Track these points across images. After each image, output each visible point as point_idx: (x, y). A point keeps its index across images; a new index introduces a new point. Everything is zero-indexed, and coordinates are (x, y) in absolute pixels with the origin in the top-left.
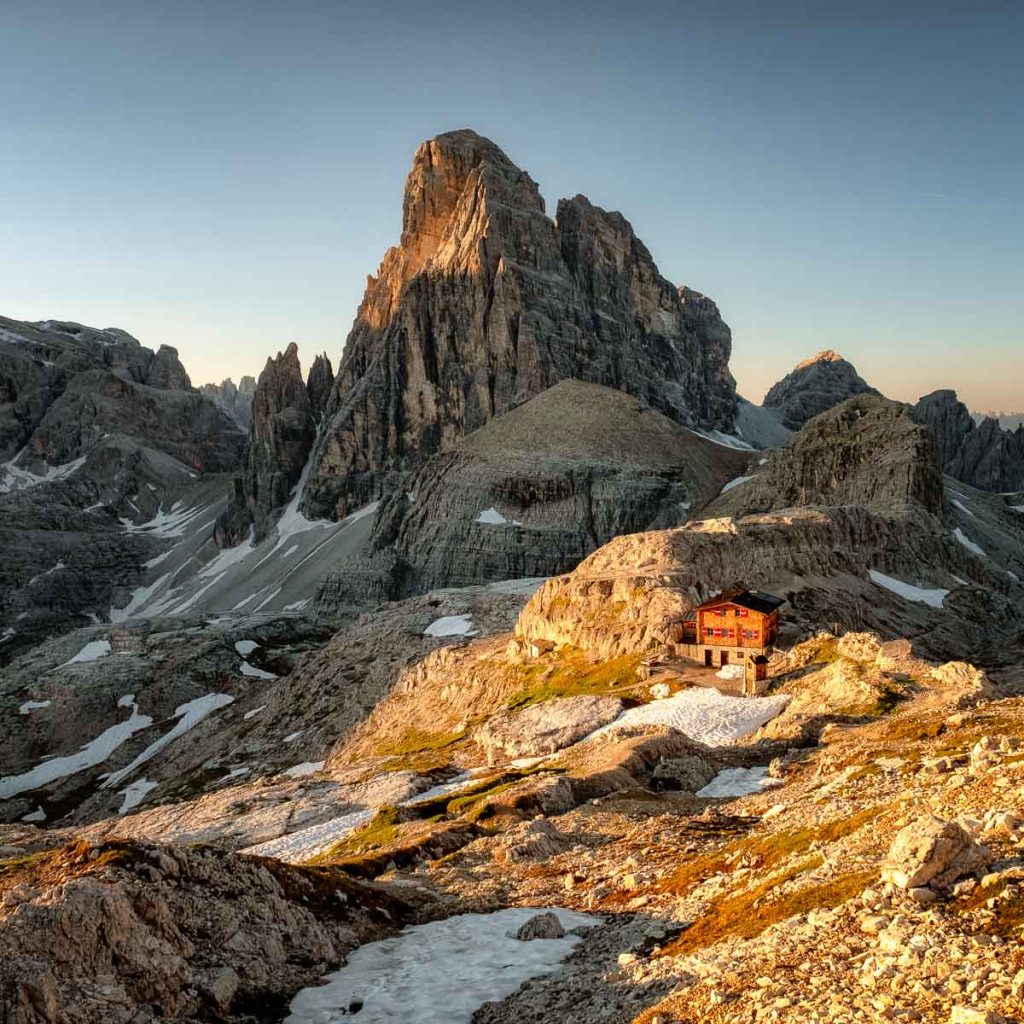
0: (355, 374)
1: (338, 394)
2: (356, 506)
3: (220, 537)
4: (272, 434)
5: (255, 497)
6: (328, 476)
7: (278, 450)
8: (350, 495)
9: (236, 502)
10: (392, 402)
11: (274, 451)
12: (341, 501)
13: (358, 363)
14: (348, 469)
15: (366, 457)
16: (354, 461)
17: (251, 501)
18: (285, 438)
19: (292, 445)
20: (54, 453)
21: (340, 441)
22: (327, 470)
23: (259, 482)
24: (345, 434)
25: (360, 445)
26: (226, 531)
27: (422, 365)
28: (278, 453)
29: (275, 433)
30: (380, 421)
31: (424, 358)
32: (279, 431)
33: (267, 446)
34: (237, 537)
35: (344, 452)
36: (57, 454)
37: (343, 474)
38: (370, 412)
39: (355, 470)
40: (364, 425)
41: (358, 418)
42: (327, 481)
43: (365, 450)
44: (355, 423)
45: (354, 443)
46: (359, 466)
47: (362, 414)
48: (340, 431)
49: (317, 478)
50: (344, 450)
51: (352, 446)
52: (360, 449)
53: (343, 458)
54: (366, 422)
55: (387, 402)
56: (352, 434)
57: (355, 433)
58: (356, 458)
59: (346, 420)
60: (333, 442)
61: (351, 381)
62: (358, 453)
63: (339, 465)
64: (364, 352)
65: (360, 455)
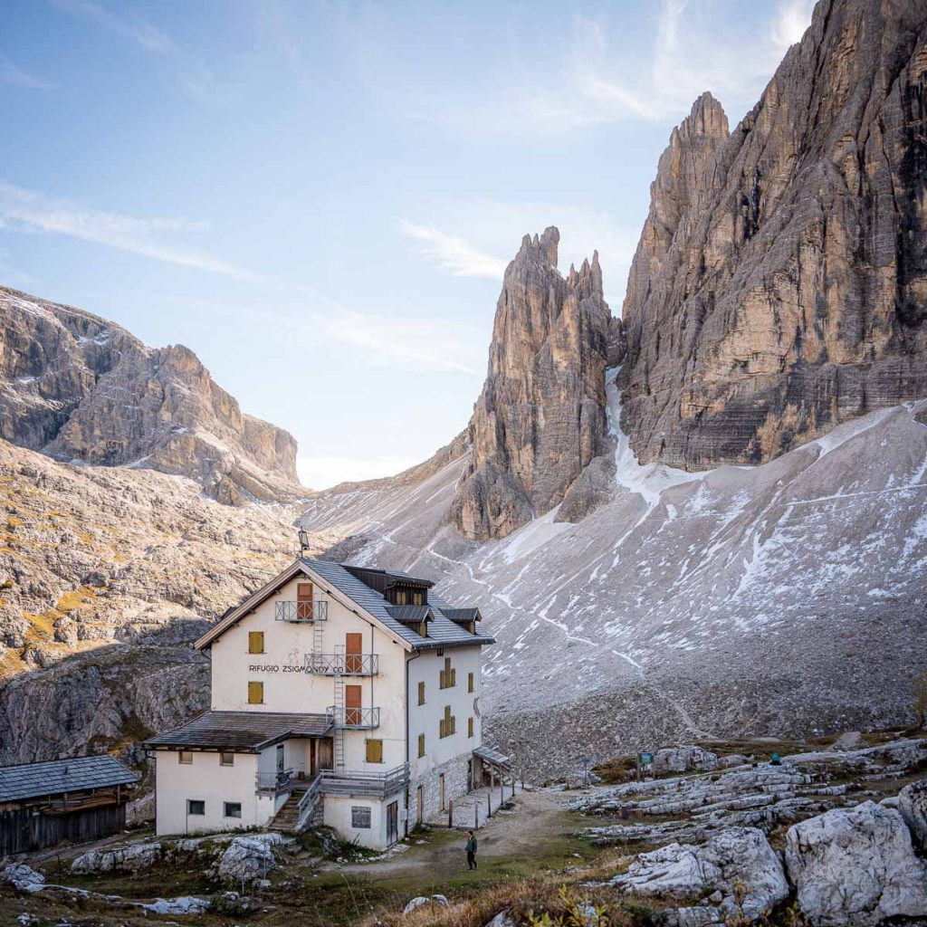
0: (740, 218)
1: (703, 259)
2: (803, 429)
3: (469, 519)
5: (534, 449)
8: (791, 408)
9: (498, 457)
12: (771, 419)
13: (745, 202)
14: (782, 360)
15: (821, 336)
16: (798, 341)
20: (100, 447)
22: (725, 369)
24: (784, 287)
25: (810, 312)
26: (481, 509)
34: (505, 521)
35: (779, 324)
36: (104, 451)
37: (773, 368)
38: (833, 247)
39: (799, 361)
40: (818, 273)
41: (808, 258)
42: (728, 389)
43: (820, 322)
44: (803, 266)
45: (797, 308)
46: (807, 353)
47: (817, 251)
48: (776, 280)
49: (704, 387)
50: (779, 320)
51: (794, 314)
52: (811, 320)
53: (777, 336)
54: (822, 267)
55: (867, 228)
56: (794, 290)
57: (801, 287)
58: (802, 337)
59: (790, 259)
60: (752, 306)
61: (731, 234)
62: (805, 328)
63: (765, 353)
64: (757, 181)
65: (809, 332)
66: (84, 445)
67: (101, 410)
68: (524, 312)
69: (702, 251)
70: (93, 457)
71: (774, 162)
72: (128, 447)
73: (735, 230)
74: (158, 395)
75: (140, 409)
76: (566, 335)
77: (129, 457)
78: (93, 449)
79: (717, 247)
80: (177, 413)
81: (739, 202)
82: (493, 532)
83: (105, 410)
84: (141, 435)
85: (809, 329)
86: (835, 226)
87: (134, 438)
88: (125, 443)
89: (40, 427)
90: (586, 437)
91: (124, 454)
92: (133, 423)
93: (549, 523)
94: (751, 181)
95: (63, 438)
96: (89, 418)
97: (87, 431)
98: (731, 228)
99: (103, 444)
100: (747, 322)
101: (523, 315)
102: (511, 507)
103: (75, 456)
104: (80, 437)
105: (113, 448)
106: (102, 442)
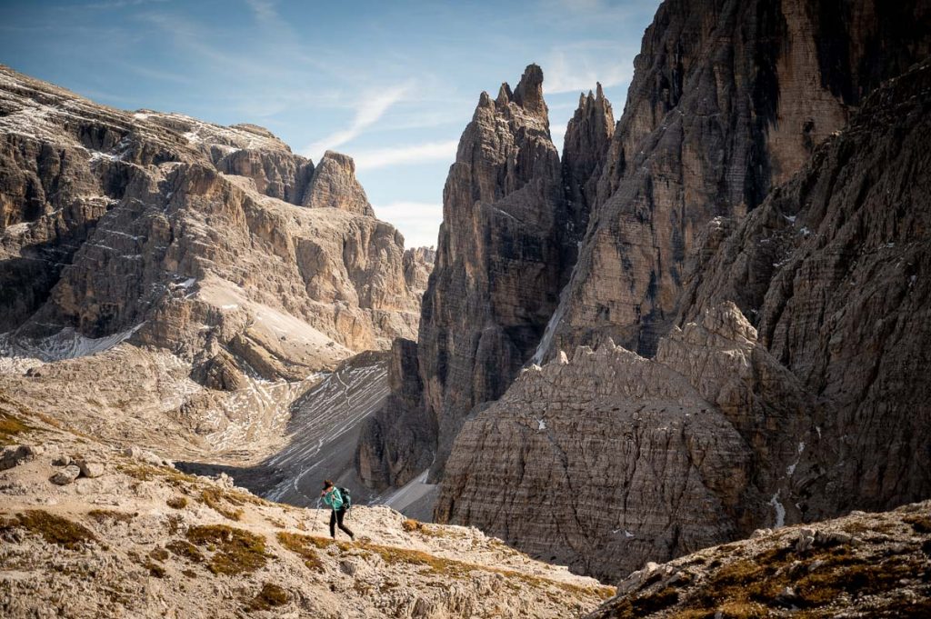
0: (661, 105)
1: (623, 154)
3: (367, 466)
4: (479, 244)
5: (443, 380)
6: (594, 326)
7: (491, 277)
9: (404, 390)
10: (740, 152)
11: (484, 279)
13: (665, 84)
14: (638, 309)
15: (679, 282)
16: (652, 290)
17: (433, 386)
18: (509, 254)
19: (521, 270)
21: (623, 244)
22: (591, 314)
23: (452, 347)
24: (633, 229)
25: (666, 254)
26: (380, 453)
27: (812, 59)
28: (493, 287)
29: (488, 240)
30: (711, 198)
31: (816, 39)
32: (495, 237)
33: (469, 270)
34: (403, 468)
35: (630, 270)
36: (98, 316)
37: (629, 319)
38: (690, 178)
39: (653, 311)
40: (675, 208)
41: (661, 192)
42: (591, 339)
43: (677, 265)
44: (656, 203)
45: (652, 250)
46: (663, 302)
47: (671, 183)
48: (621, 223)
49: (570, 334)
50: (630, 265)
51: (648, 257)
52: (667, 264)
53: (628, 284)
54: (680, 201)
55: (729, 154)
56: (649, 231)
57: (654, 227)
58: (657, 283)
59: (636, 198)
60: (605, 248)
61: (651, 124)
62: (661, 272)
63: (619, 302)
64: (680, 58)
65: (666, 277)
66: (77, 308)
67: (96, 264)
68: (470, 194)
69: (621, 144)
70: (85, 325)
71: (697, 35)
72: (124, 310)
73: (654, 119)
74: (164, 237)
75: (142, 259)
76: (475, 247)
77: (124, 323)
78: (85, 315)
79: (636, 140)
80: (184, 261)
81: (658, 84)
82: (392, 480)
83: (101, 263)
84: (140, 292)
85: (666, 274)
86: (689, 157)
87: (131, 298)
88: (121, 306)
89: (29, 289)
90: (478, 376)
91: (120, 319)
92: (132, 279)
93: (422, 483)
94: (671, 59)
95: (54, 302)
96: (81, 276)
97: (79, 292)
98: (650, 117)
99: (95, 307)
100: (602, 266)
101: (468, 199)
102: (407, 452)
103: (66, 323)
104: (73, 299)
105: (108, 311)
106: (95, 306)
